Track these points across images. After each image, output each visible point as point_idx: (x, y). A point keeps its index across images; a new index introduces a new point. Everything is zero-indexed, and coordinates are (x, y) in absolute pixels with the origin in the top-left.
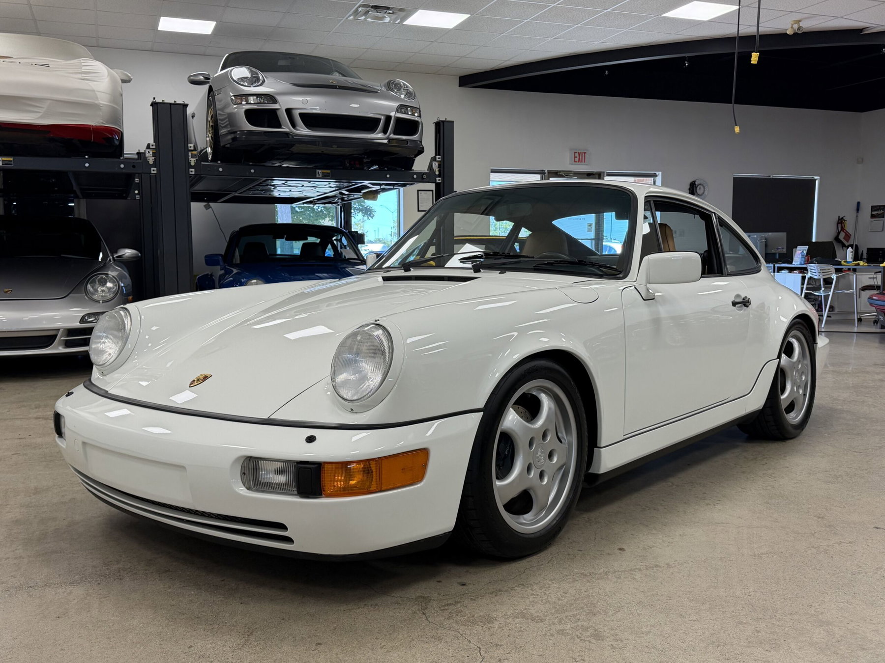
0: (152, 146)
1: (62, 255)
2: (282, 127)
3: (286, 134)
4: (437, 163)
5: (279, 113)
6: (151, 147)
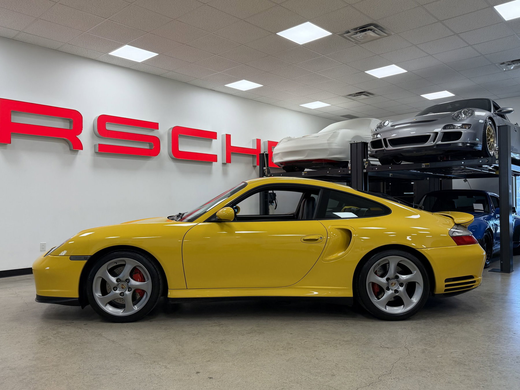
0: (350, 162)
2: (383, 147)
3: (383, 150)
4: (497, 152)
5: (381, 141)
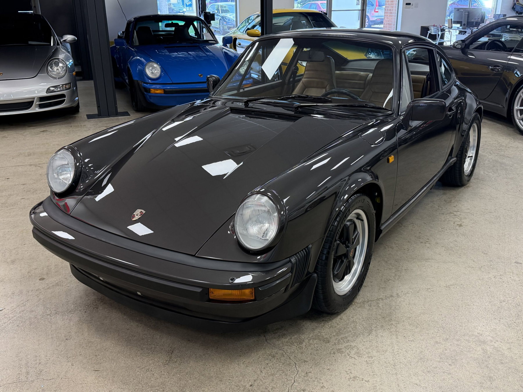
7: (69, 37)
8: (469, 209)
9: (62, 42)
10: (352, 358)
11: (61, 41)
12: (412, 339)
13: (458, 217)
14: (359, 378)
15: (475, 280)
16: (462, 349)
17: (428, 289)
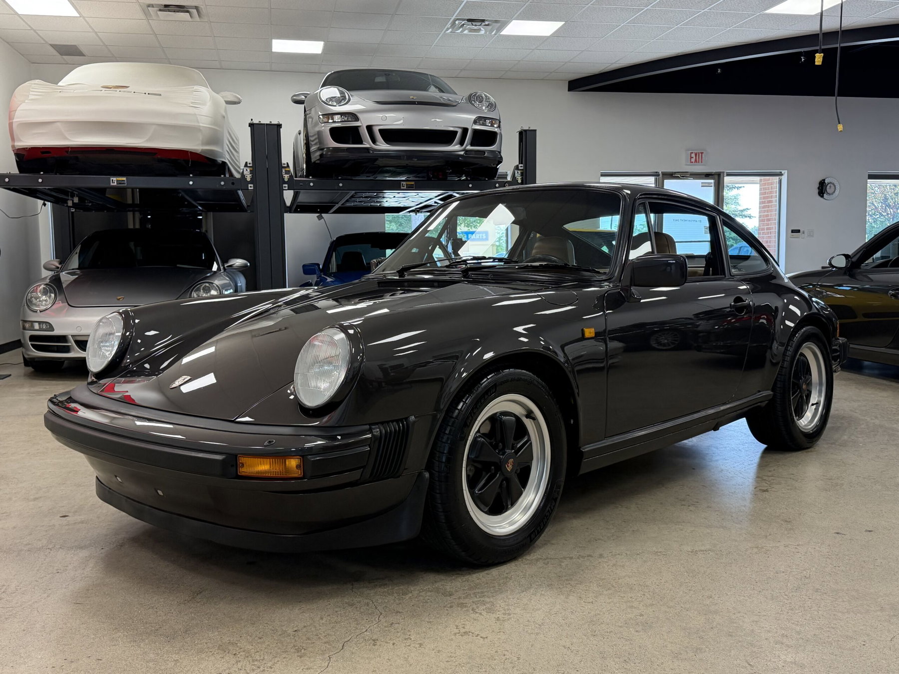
0: (250, 164)
1: (178, 265)
2: (364, 143)
3: (367, 149)
4: (519, 172)
5: (360, 130)
6: (248, 165)
7: (238, 262)
8: (793, 474)
9: (226, 268)
10: (477, 613)
11: (226, 266)
12: (591, 601)
13: (767, 482)
14: (472, 633)
15: (747, 547)
16: (670, 617)
17: (657, 552)
